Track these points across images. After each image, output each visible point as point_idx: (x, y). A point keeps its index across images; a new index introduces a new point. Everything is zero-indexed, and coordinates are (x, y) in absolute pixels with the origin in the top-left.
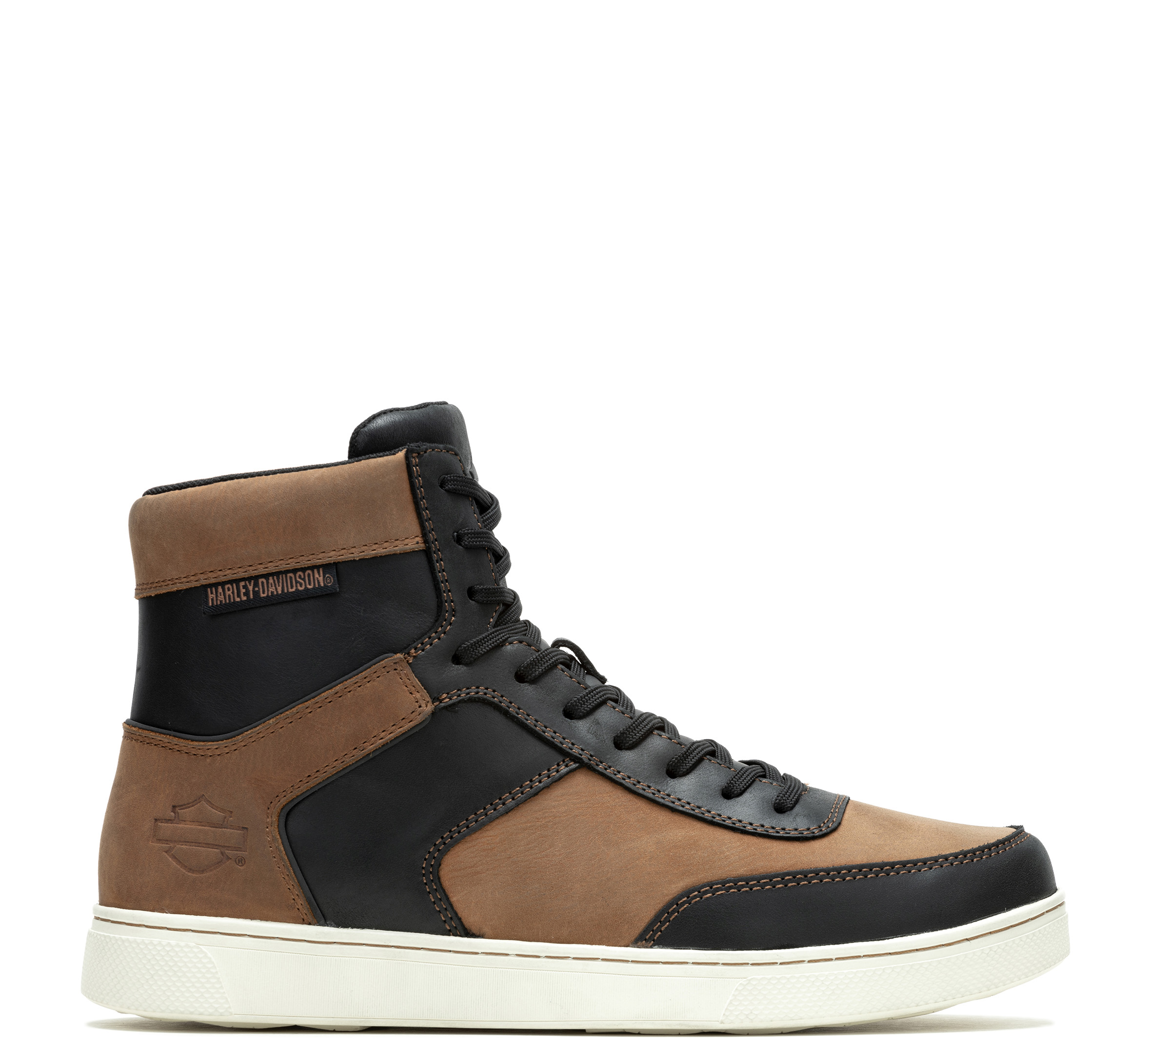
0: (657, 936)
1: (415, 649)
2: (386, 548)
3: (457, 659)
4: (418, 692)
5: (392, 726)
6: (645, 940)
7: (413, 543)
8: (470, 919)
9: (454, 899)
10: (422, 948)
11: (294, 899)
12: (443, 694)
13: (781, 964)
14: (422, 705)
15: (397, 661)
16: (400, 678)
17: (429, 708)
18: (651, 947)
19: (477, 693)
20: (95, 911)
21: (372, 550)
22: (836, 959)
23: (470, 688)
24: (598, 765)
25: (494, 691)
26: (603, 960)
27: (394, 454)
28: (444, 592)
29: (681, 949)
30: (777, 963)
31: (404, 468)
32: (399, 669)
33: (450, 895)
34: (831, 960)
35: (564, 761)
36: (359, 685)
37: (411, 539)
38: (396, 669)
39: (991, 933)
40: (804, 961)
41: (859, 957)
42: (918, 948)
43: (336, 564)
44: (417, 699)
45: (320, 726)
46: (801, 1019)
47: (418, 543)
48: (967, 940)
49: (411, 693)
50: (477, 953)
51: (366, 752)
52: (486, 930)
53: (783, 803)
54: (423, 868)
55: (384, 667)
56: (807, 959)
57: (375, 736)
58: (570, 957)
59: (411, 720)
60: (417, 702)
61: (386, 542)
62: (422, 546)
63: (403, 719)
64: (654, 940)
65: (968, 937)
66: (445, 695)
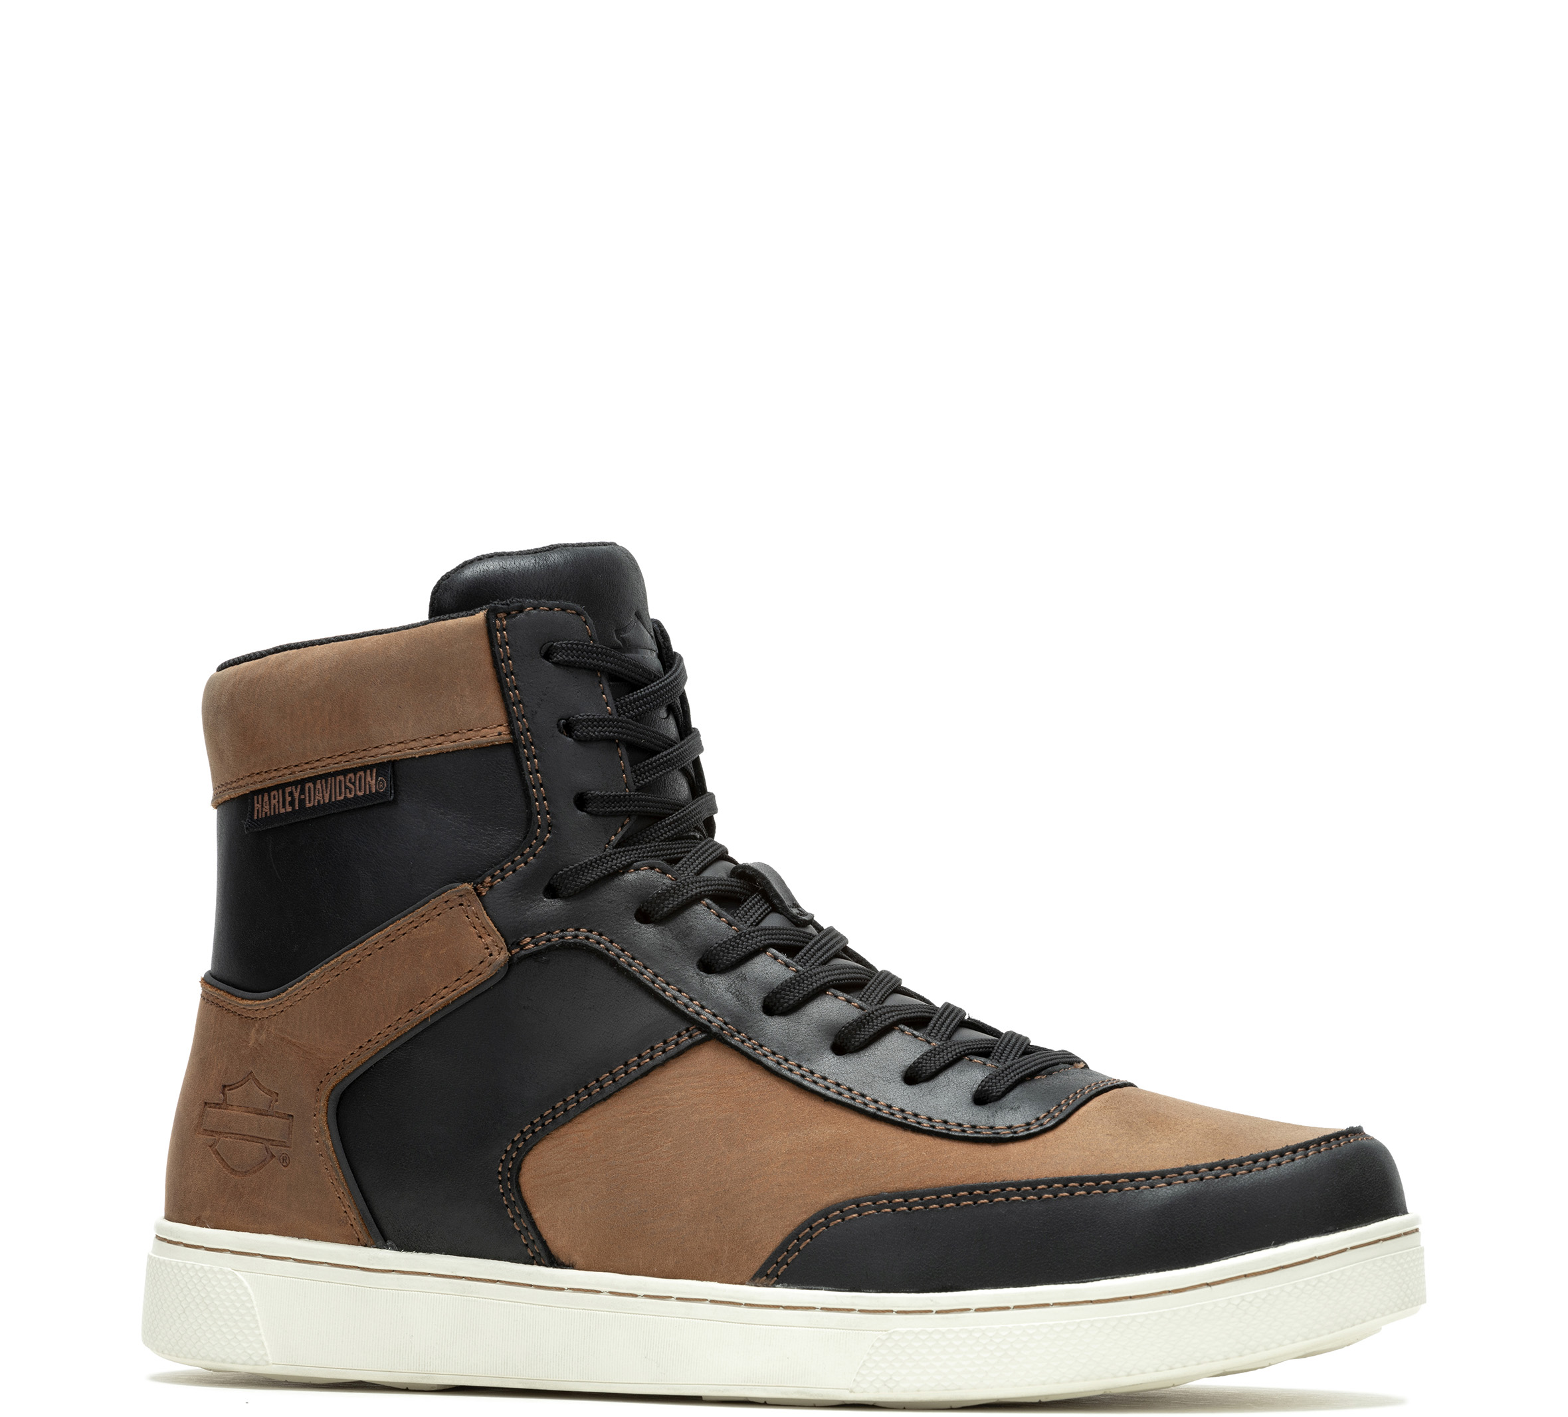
0: (782, 1270)
1: (493, 877)
2: (455, 742)
3: (552, 892)
4: (489, 935)
5: (456, 981)
6: (767, 1275)
7: (495, 733)
8: (558, 1243)
9: (536, 1216)
10: (498, 1281)
11: (345, 1212)
12: (526, 938)
13: (937, 1312)
14: (494, 953)
15: (462, 893)
16: (467, 916)
17: (501, 957)
18: (773, 1286)
19: (576, 937)
20: (158, 1228)
21: (437, 744)
22: (1016, 1307)
23: (566, 931)
24: (733, 1036)
25: (601, 935)
26: (712, 1302)
27: (472, 615)
28: (537, 800)
29: (811, 1289)
30: (931, 1311)
31: (484, 632)
32: (465, 904)
33: (533, 1209)
34: (1007, 1308)
35: (687, 1030)
36: (415, 925)
37: (491, 728)
38: (461, 905)
39: (1246, 1276)
40: (969, 1309)
41: (1047, 1305)
42: (1132, 1295)
43: (393, 763)
44: (487, 945)
45: (368, 980)
46: (959, 1389)
47: (500, 734)
48: (1208, 1285)
49: (480, 937)
50: (562, 1289)
51: (423, 1015)
52: (576, 1258)
53: (987, 1090)
54: (499, 1173)
55: (446, 902)
56: (974, 1307)
57: (435, 995)
58: (672, 1297)
59: (479, 973)
60: (488, 948)
61: (455, 733)
62: (506, 737)
63: (471, 971)
64: (777, 1276)
65: (1208, 1282)
66: (528, 940)
